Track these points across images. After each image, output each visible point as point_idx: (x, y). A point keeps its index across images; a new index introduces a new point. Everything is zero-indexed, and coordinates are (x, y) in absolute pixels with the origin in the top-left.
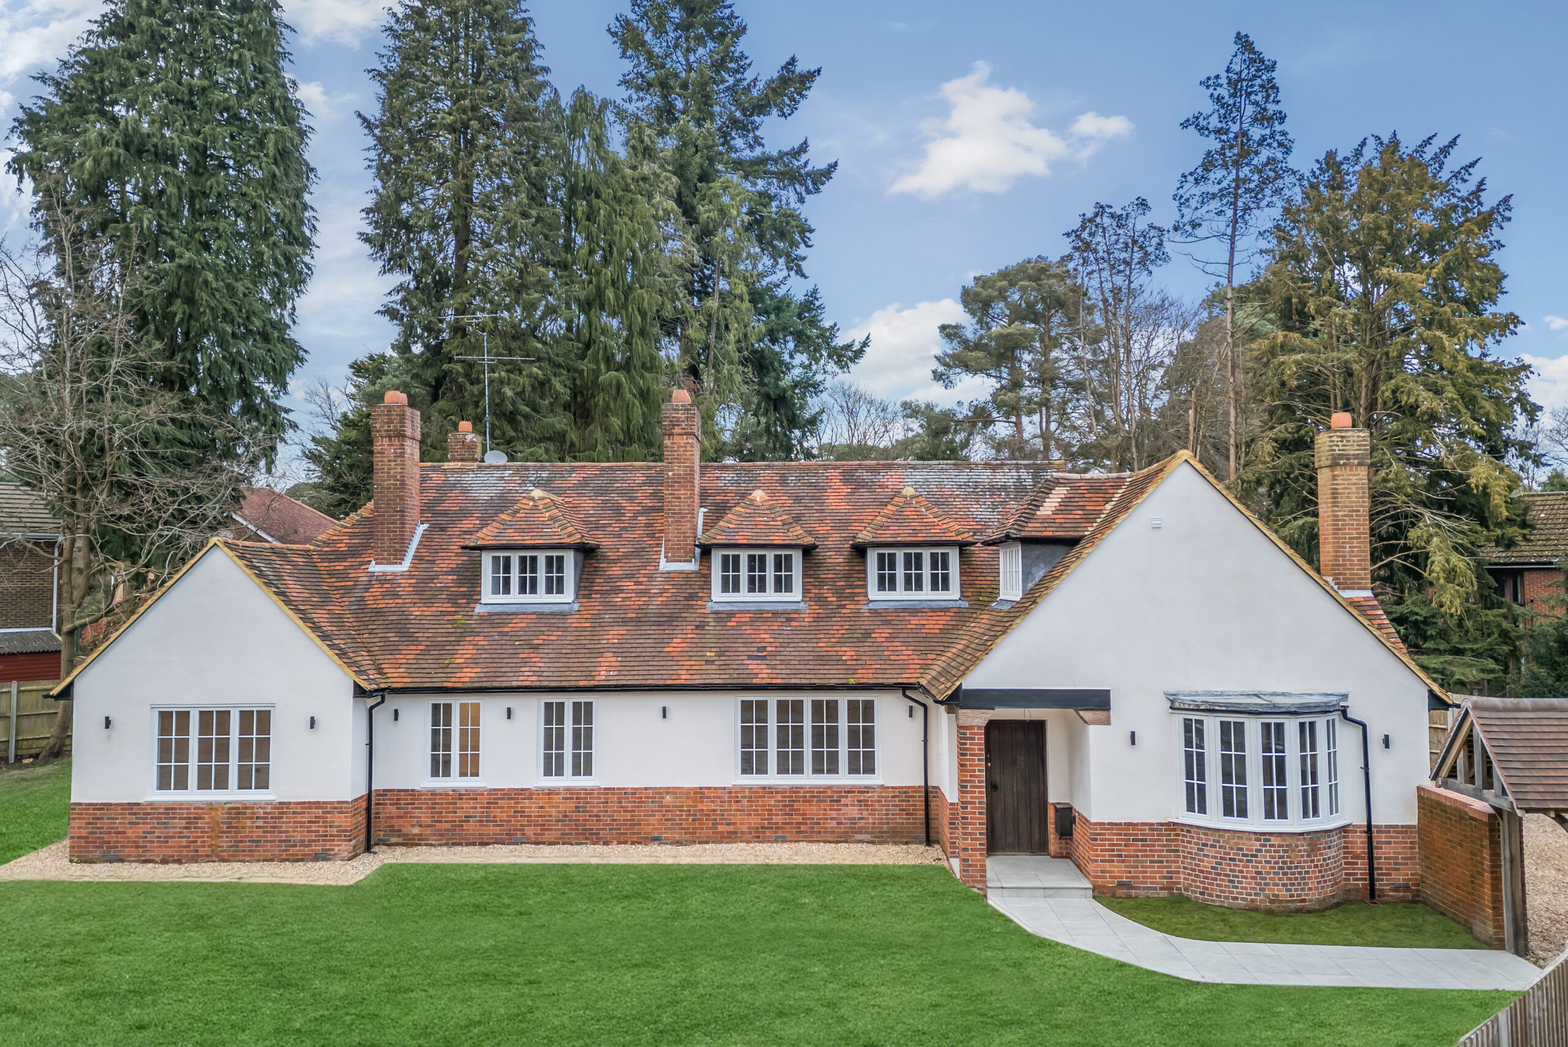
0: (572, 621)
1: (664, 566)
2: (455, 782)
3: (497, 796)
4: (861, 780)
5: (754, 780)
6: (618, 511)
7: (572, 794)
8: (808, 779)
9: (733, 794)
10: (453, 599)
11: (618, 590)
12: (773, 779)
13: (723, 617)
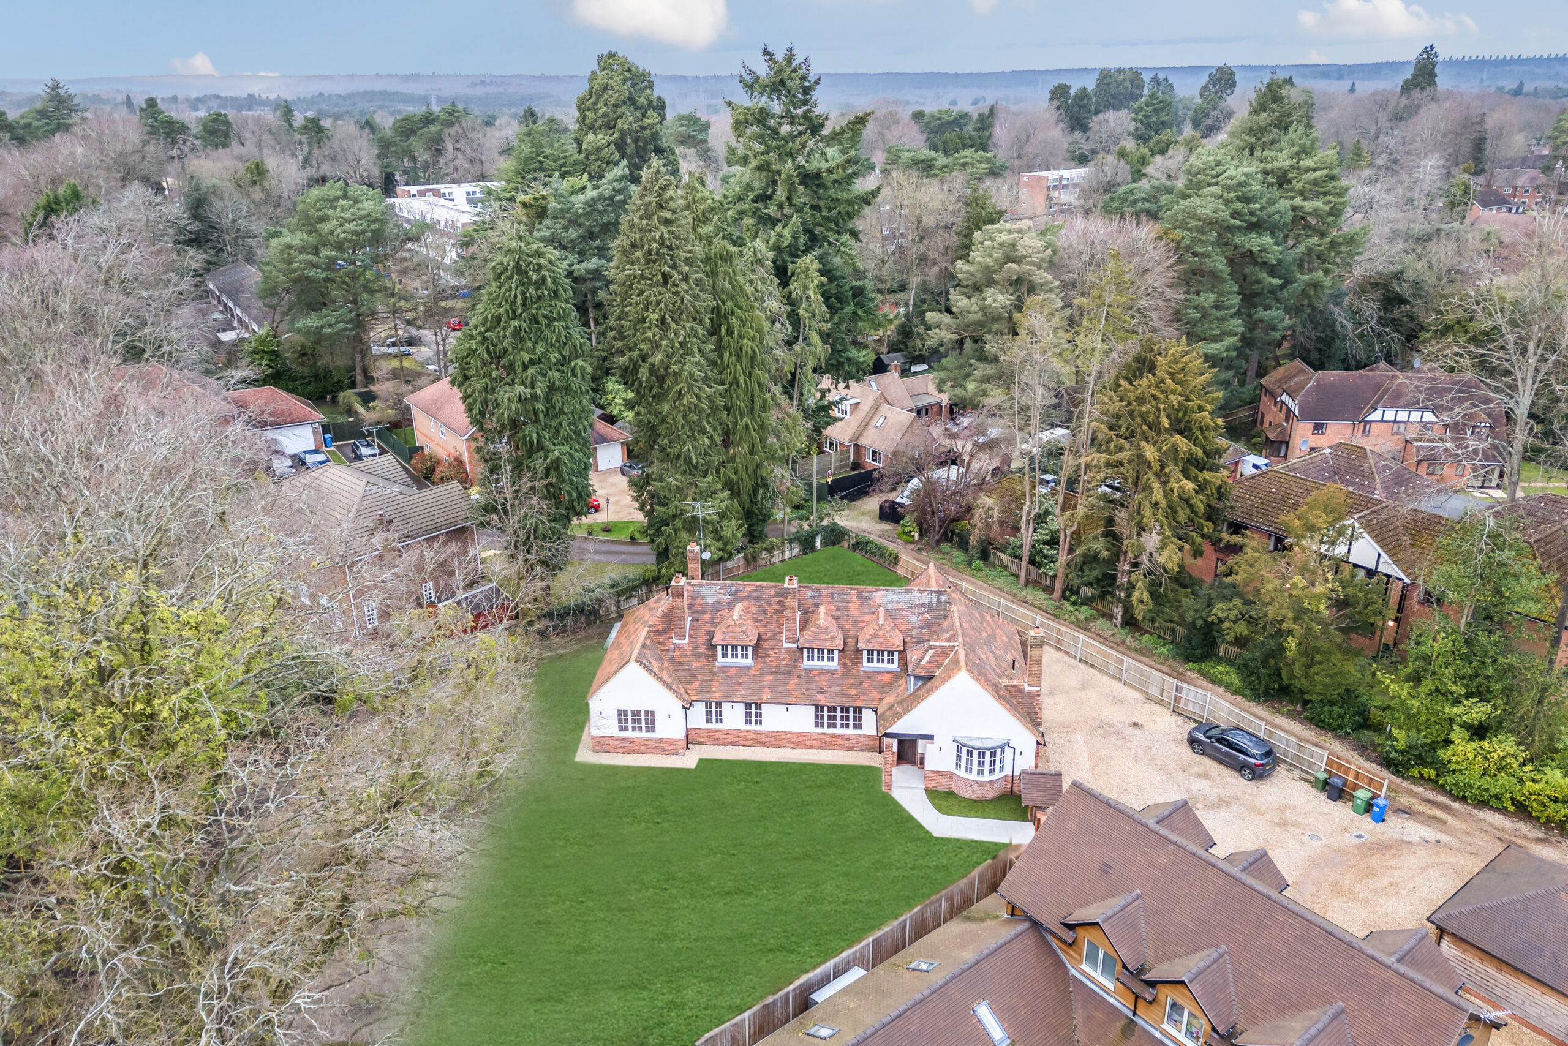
0: (752, 671)
1: (785, 645)
2: (714, 726)
3: (729, 732)
4: (857, 732)
5: (819, 730)
6: (765, 611)
7: (755, 732)
8: (838, 731)
9: (812, 735)
10: (707, 658)
11: (767, 656)
12: (826, 730)
13: (809, 671)
